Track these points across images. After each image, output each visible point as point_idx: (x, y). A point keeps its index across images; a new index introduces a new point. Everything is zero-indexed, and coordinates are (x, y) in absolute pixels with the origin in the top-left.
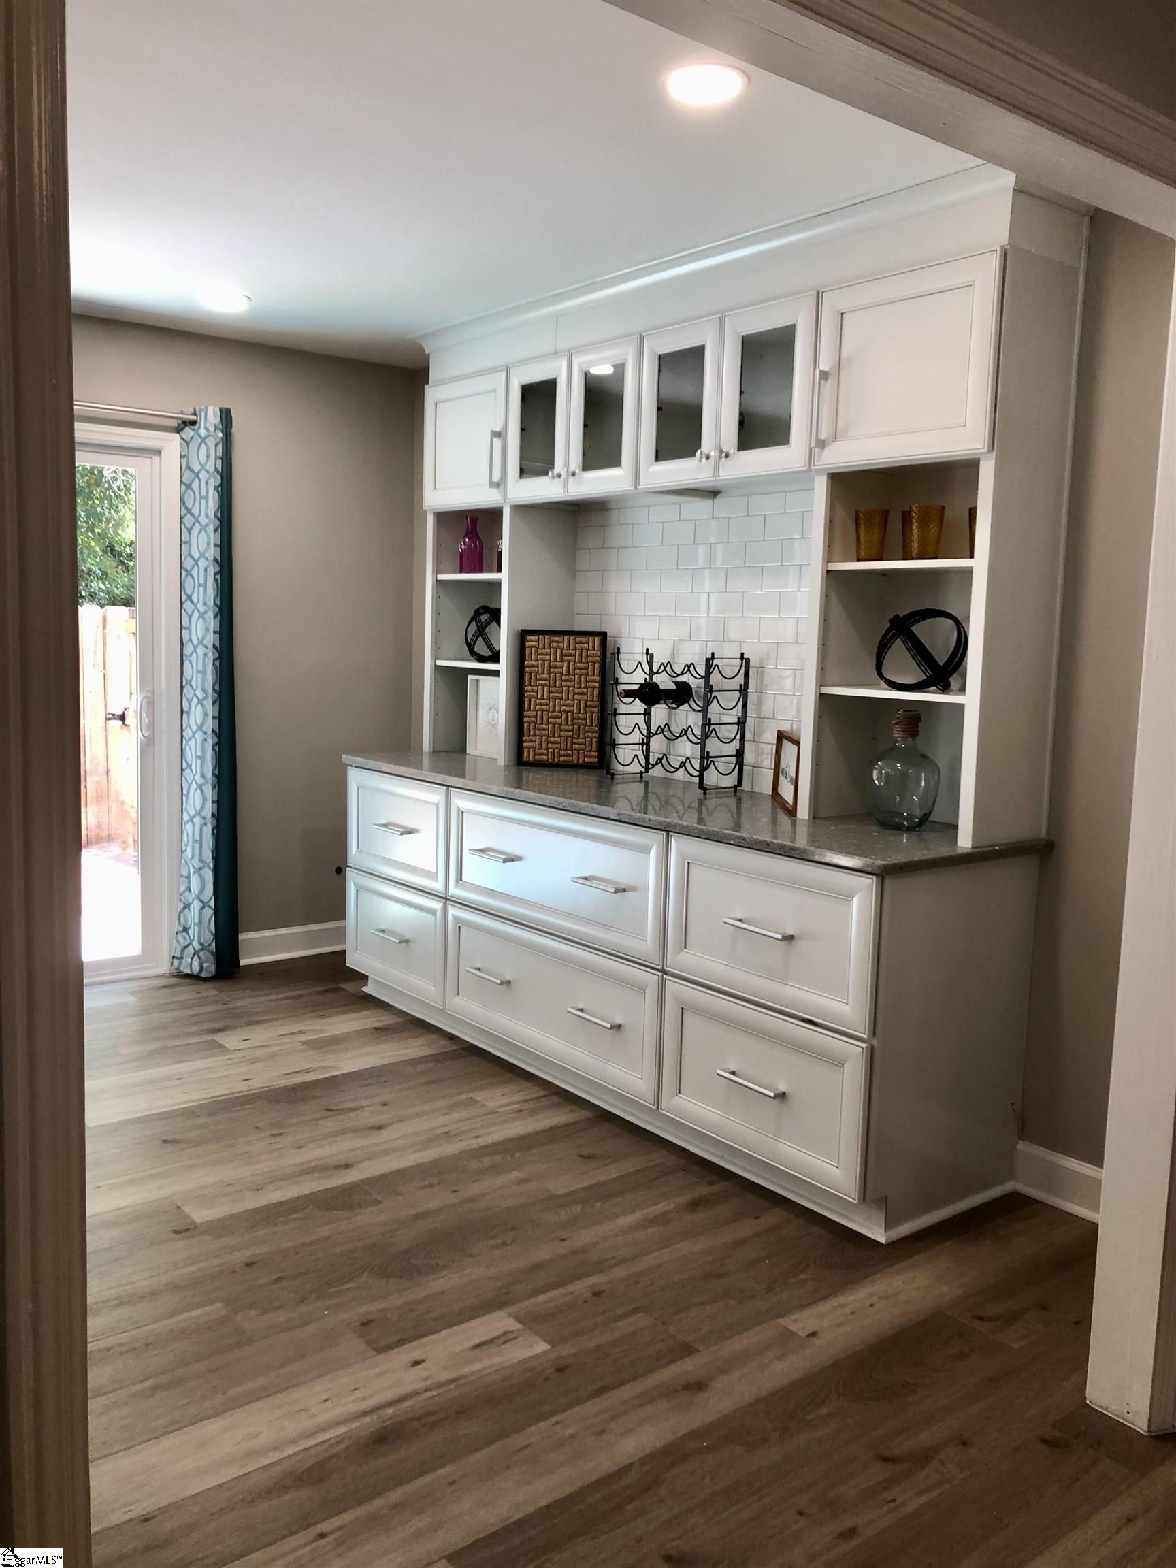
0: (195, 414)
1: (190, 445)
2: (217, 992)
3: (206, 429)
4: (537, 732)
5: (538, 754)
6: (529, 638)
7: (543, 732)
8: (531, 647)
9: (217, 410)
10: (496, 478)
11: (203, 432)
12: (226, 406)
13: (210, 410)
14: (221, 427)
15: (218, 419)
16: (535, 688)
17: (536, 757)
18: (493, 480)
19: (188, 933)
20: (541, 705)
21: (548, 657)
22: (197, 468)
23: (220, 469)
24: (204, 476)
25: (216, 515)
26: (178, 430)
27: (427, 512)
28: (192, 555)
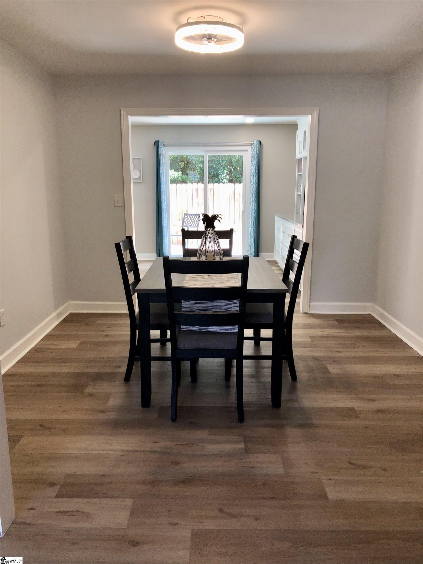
0: (254, 142)
1: (252, 149)
12: (259, 139)
14: (258, 144)
22: (253, 153)
23: (257, 153)
24: (254, 155)
25: (256, 163)
26: (251, 146)
27: (296, 159)
28: (252, 172)
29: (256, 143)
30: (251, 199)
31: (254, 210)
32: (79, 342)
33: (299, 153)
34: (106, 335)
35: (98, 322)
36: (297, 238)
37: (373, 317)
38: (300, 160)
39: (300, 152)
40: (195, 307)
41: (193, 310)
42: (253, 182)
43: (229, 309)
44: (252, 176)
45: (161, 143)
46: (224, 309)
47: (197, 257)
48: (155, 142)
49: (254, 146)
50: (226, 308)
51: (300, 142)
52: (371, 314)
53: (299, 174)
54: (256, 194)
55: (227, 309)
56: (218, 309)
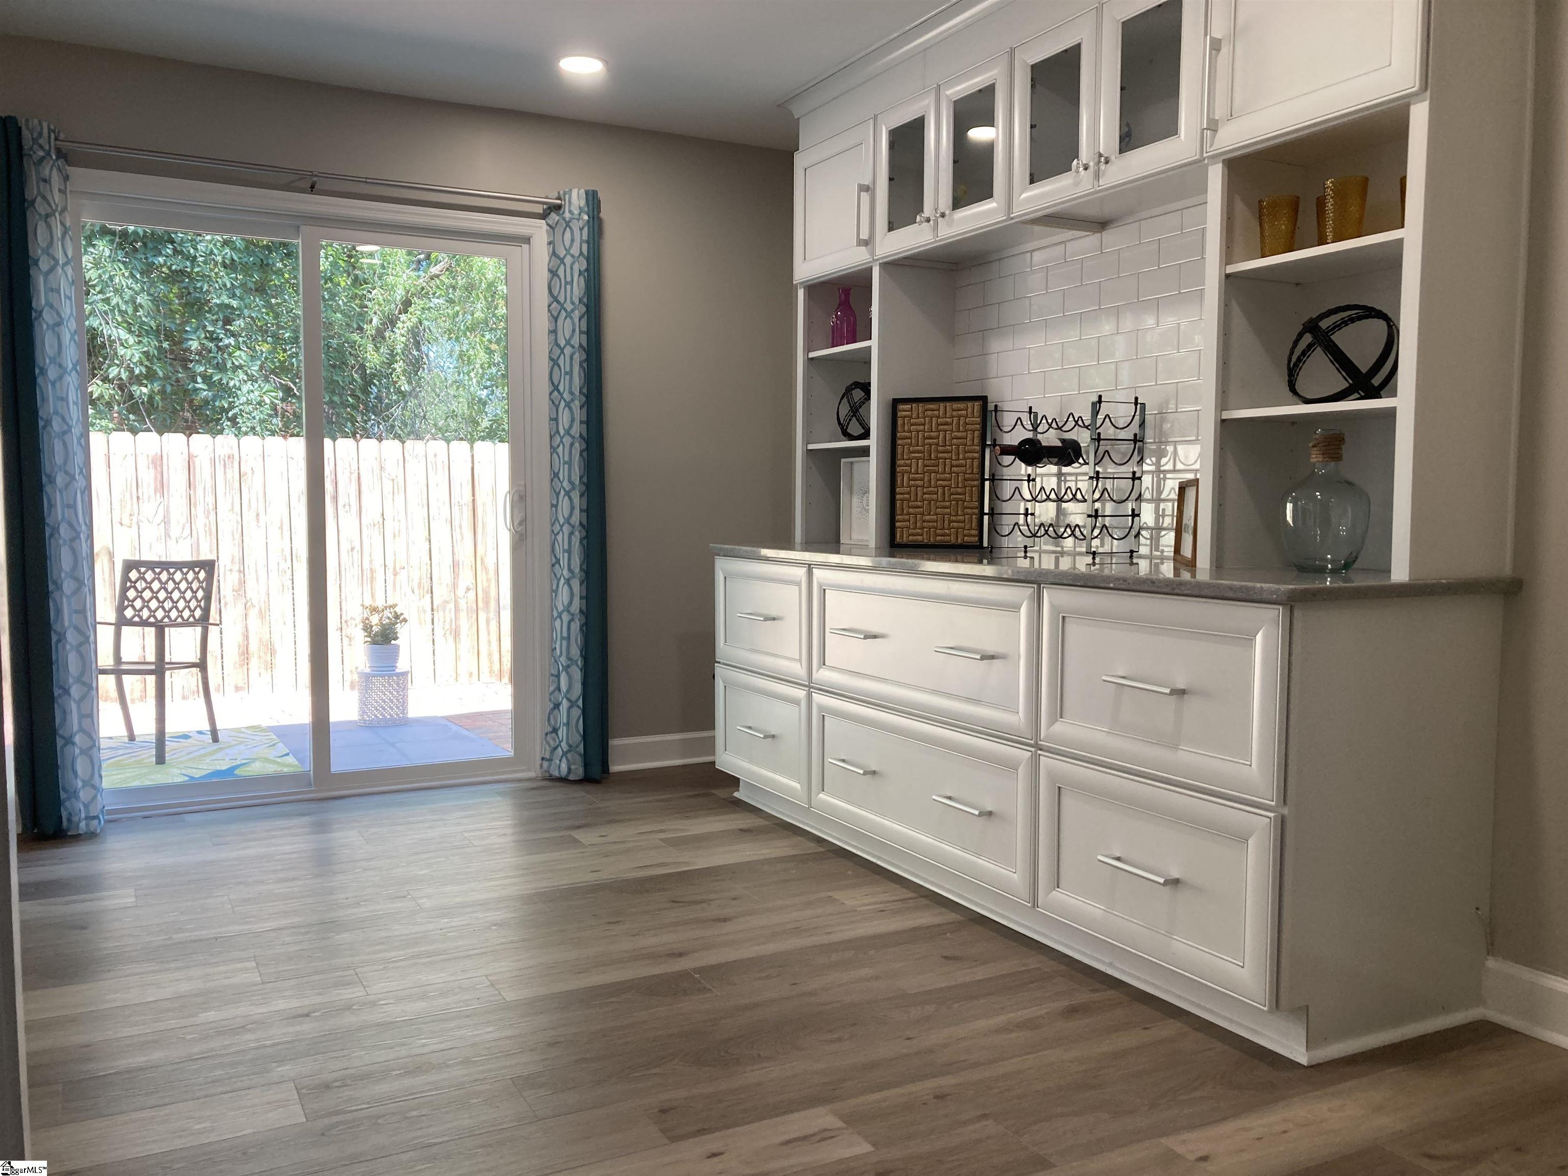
0: (559, 198)
1: (556, 230)
2: (584, 794)
3: (570, 212)
4: (911, 510)
5: (913, 535)
6: (901, 407)
7: (918, 510)
8: (904, 418)
9: (582, 191)
10: (864, 235)
11: (567, 215)
12: (590, 188)
13: (575, 193)
14: (586, 209)
15: (583, 203)
16: (908, 462)
18: (861, 237)
19: (557, 734)
20: (915, 480)
22: (562, 254)
23: (585, 253)
24: (568, 261)
25: (582, 300)
26: (548, 215)
27: (798, 283)
28: (558, 344)
29: (577, 200)
45: (41, 136)
54: (583, 451)
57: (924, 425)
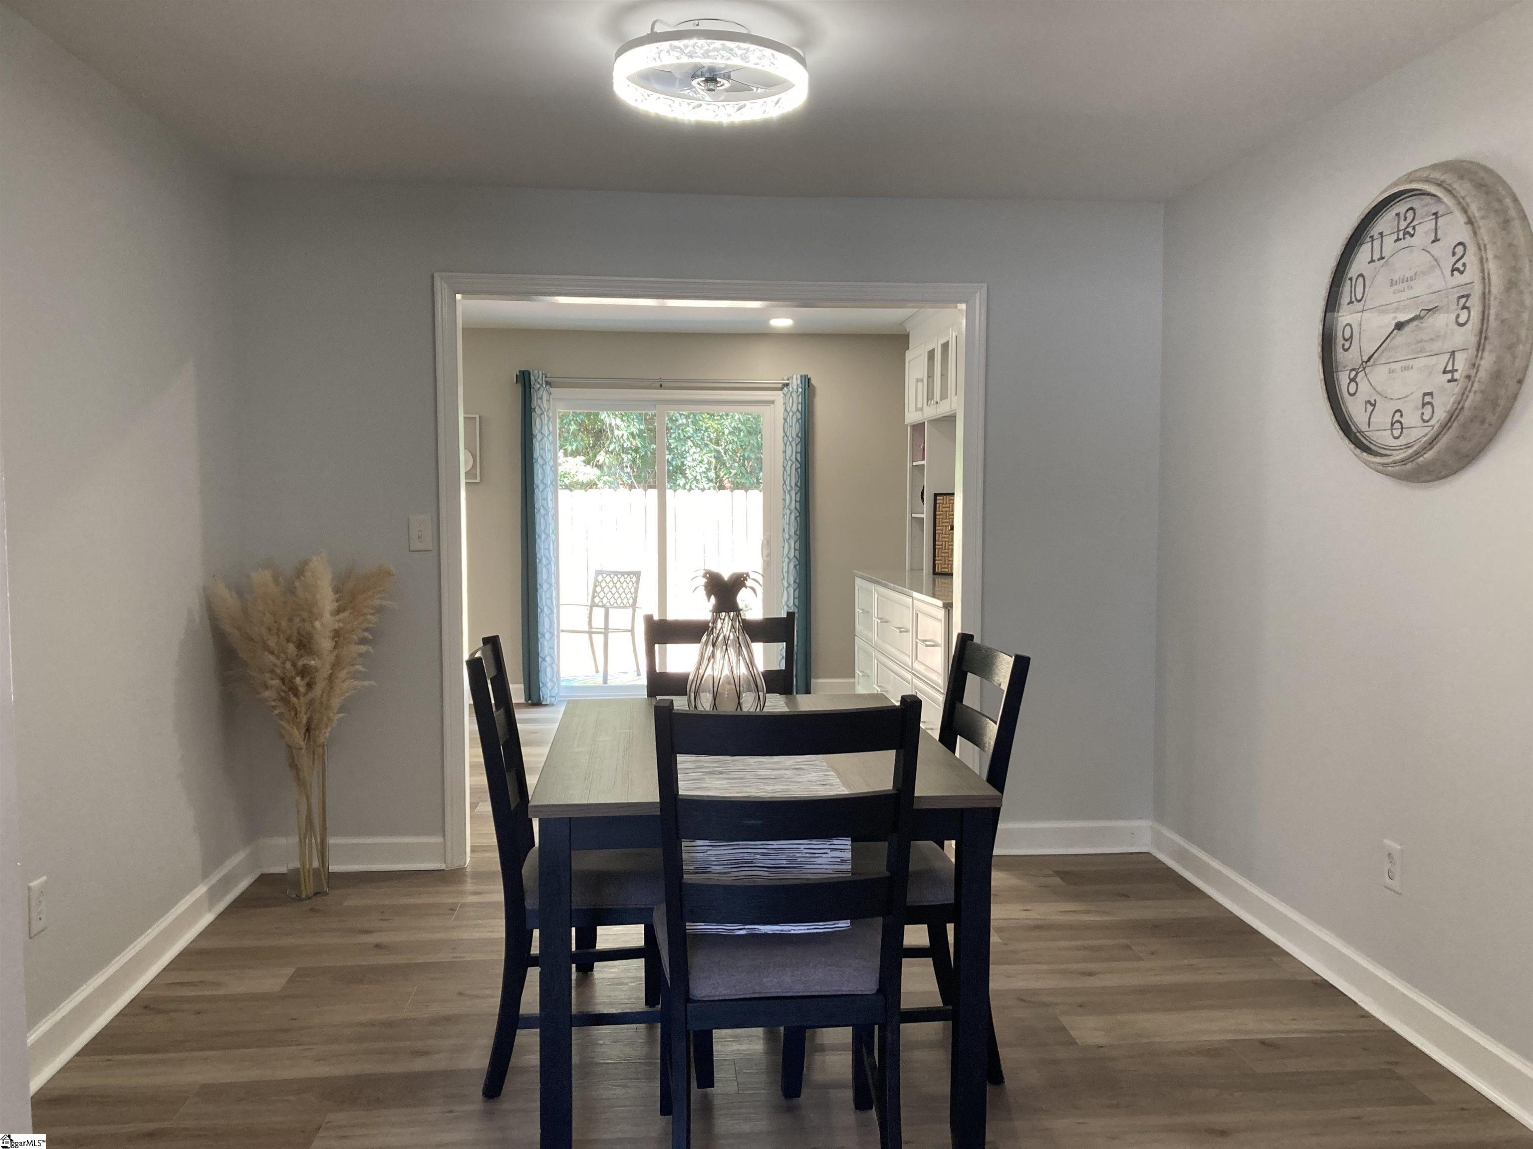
0: (788, 380)
1: (786, 397)
3: (793, 387)
4: (943, 554)
5: (944, 568)
6: (938, 498)
7: (946, 554)
8: (939, 503)
9: (799, 374)
13: (795, 375)
14: (802, 384)
15: (800, 381)
16: (941, 528)
17: (943, 570)
20: (945, 538)
21: (948, 509)
22: (789, 410)
23: (800, 409)
24: (791, 414)
25: (797, 436)
26: (782, 389)
27: (907, 425)
28: (786, 459)
29: (796, 382)
30: (784, 530)
31: (794, 559)
32: (290, 971)
33: (917, 409)
34: (378, 946)
35: (350, 902)
36: (973, 641)
37: (1159, 861)
38: (918, 428)
39: (919, 406)
40: (713, 859)
41: (707, 868)
42: (791, 486)
43: (818, 861)
44: (788, 468)
45: (538, 377)
46: (803, 859)
47: (686, 697)
48: (518, 374)
49: (791, 389)
50: (808, 855)
51: (918, 380)
52: (1149, 853)
53: (916, 466)
54: (797, 517)
55: (812, 860)
56: (785, 862)
57: (949, 508)
